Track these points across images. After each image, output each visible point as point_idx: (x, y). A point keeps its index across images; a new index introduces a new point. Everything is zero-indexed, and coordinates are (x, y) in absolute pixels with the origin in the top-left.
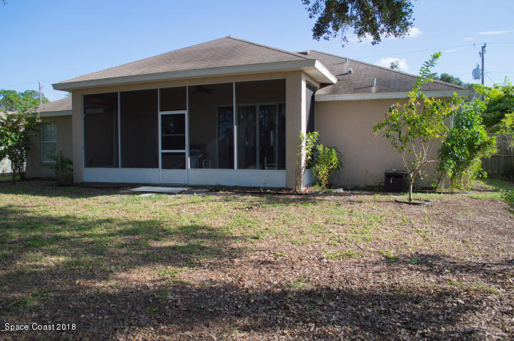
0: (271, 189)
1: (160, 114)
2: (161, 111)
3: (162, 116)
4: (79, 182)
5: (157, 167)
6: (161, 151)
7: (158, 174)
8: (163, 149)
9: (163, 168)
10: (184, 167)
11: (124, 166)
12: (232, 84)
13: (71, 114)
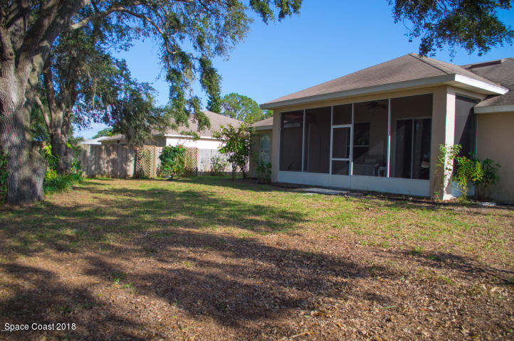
0: (413, 197)
1: (333, 127)
2: (334, 124)
3: (334, 129)
4: (275, 181)
5: (329, 173)
6: (331, 159)
7: (328, 178)
8: (333, 157)
9: (333, 173)
10: (347, 173)
11: (305, 170)
12: (388, 100)
13: (272, 128)
